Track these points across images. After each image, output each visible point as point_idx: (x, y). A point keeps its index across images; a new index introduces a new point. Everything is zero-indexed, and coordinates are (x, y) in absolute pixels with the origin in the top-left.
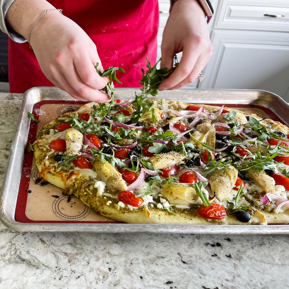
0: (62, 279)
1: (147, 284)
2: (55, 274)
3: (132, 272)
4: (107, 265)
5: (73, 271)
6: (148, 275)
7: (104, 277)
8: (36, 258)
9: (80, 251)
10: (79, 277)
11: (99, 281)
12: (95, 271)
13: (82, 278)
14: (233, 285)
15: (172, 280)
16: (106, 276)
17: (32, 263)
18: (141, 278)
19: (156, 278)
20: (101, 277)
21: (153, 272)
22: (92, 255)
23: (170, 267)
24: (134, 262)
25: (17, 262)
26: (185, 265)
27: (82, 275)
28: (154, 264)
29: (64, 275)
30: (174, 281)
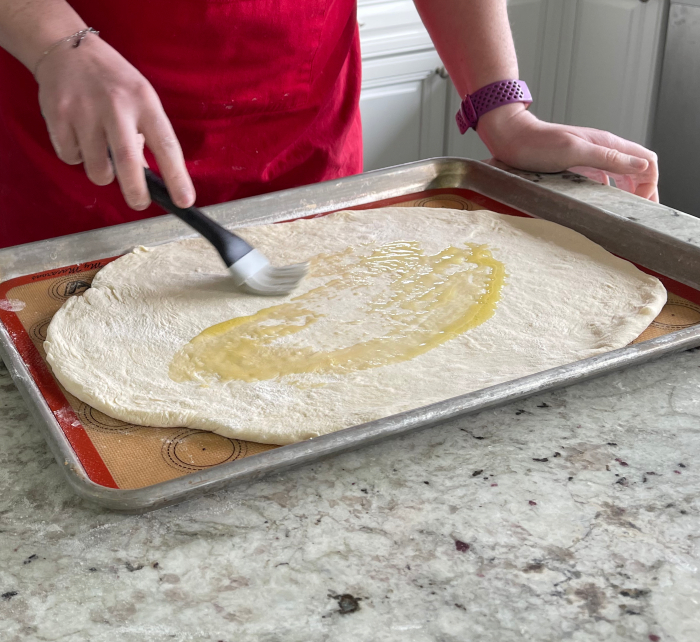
0: (292, 533)
1: (442, 488)
2: (272, 532)
3: (405, 481)
4: (355, 487)
5: (301, 517)
6: (436, 476)
7: (363, 505)
8: (215, 523)
9: (290, 485)
10: (319, 521)
11: (359, 512)
12: (341, 503)
13: (325, 520)
14: (579, 441)
15: (479, 469)
16: (364, 502)
17: (214, 532)
18: (427, 483)
19: (451, 474)
20: (359, 508)
21: (441, 469)
22: (315, 483)
23: (461, 452)
24: (397, 466)
25: (183, 542)
26: (484, 442)
27: (322, 516)
28: (433, 457)
29: (290, 528)
30: (483, 469)
